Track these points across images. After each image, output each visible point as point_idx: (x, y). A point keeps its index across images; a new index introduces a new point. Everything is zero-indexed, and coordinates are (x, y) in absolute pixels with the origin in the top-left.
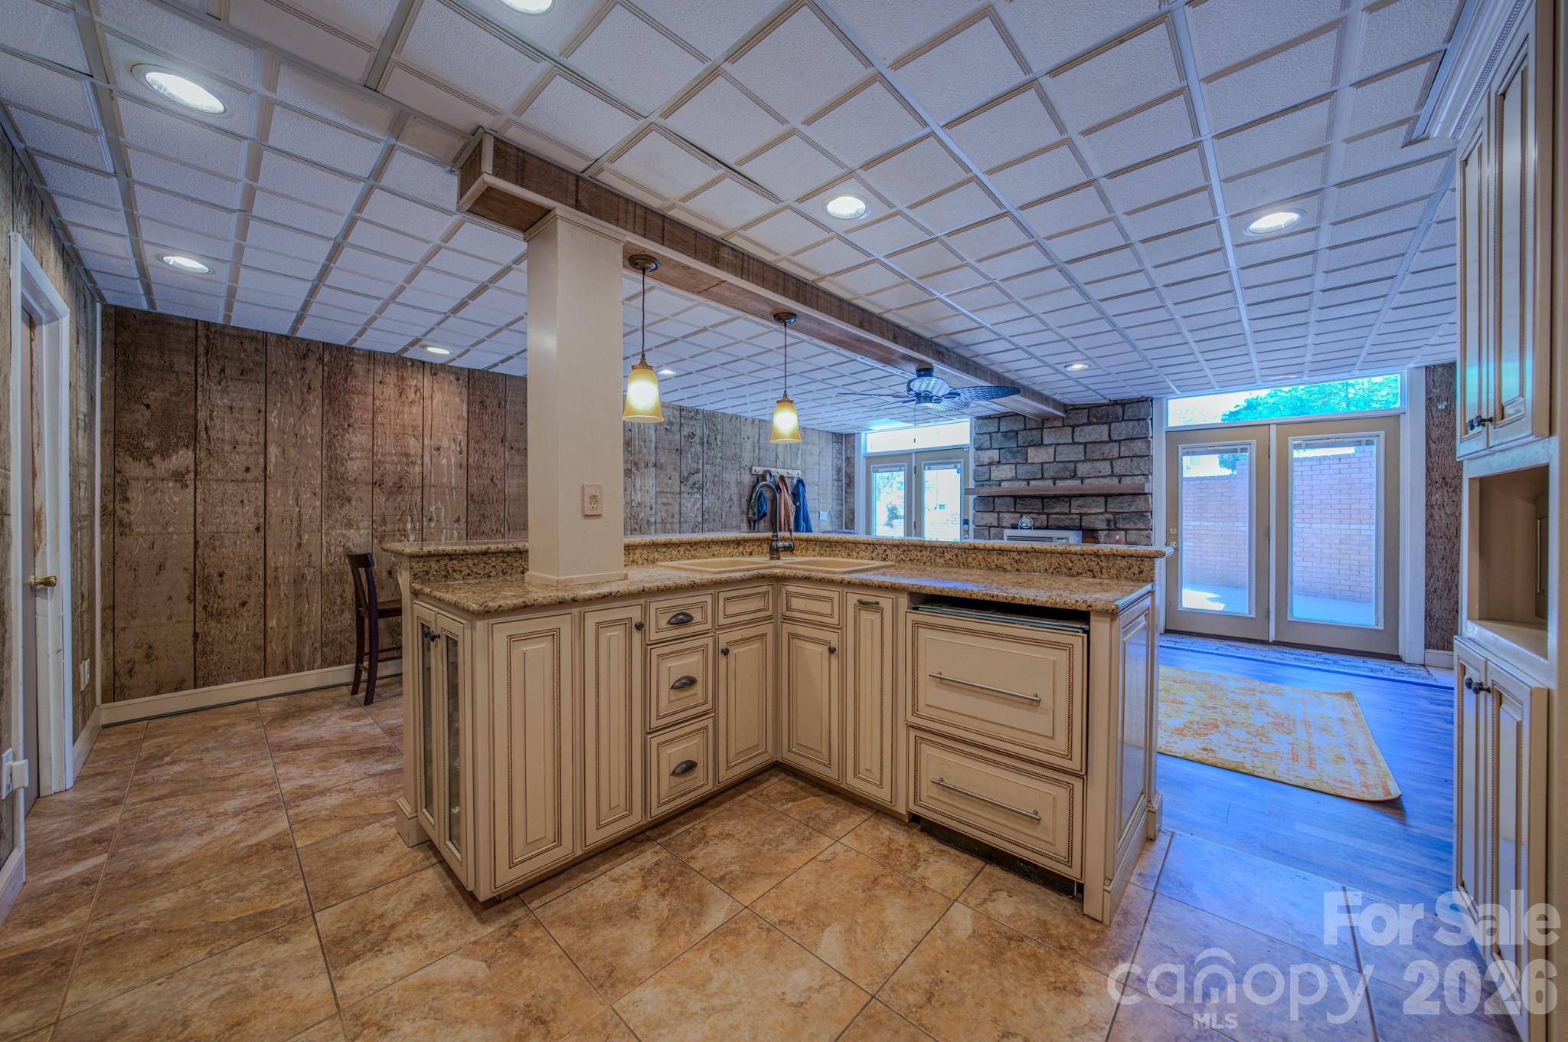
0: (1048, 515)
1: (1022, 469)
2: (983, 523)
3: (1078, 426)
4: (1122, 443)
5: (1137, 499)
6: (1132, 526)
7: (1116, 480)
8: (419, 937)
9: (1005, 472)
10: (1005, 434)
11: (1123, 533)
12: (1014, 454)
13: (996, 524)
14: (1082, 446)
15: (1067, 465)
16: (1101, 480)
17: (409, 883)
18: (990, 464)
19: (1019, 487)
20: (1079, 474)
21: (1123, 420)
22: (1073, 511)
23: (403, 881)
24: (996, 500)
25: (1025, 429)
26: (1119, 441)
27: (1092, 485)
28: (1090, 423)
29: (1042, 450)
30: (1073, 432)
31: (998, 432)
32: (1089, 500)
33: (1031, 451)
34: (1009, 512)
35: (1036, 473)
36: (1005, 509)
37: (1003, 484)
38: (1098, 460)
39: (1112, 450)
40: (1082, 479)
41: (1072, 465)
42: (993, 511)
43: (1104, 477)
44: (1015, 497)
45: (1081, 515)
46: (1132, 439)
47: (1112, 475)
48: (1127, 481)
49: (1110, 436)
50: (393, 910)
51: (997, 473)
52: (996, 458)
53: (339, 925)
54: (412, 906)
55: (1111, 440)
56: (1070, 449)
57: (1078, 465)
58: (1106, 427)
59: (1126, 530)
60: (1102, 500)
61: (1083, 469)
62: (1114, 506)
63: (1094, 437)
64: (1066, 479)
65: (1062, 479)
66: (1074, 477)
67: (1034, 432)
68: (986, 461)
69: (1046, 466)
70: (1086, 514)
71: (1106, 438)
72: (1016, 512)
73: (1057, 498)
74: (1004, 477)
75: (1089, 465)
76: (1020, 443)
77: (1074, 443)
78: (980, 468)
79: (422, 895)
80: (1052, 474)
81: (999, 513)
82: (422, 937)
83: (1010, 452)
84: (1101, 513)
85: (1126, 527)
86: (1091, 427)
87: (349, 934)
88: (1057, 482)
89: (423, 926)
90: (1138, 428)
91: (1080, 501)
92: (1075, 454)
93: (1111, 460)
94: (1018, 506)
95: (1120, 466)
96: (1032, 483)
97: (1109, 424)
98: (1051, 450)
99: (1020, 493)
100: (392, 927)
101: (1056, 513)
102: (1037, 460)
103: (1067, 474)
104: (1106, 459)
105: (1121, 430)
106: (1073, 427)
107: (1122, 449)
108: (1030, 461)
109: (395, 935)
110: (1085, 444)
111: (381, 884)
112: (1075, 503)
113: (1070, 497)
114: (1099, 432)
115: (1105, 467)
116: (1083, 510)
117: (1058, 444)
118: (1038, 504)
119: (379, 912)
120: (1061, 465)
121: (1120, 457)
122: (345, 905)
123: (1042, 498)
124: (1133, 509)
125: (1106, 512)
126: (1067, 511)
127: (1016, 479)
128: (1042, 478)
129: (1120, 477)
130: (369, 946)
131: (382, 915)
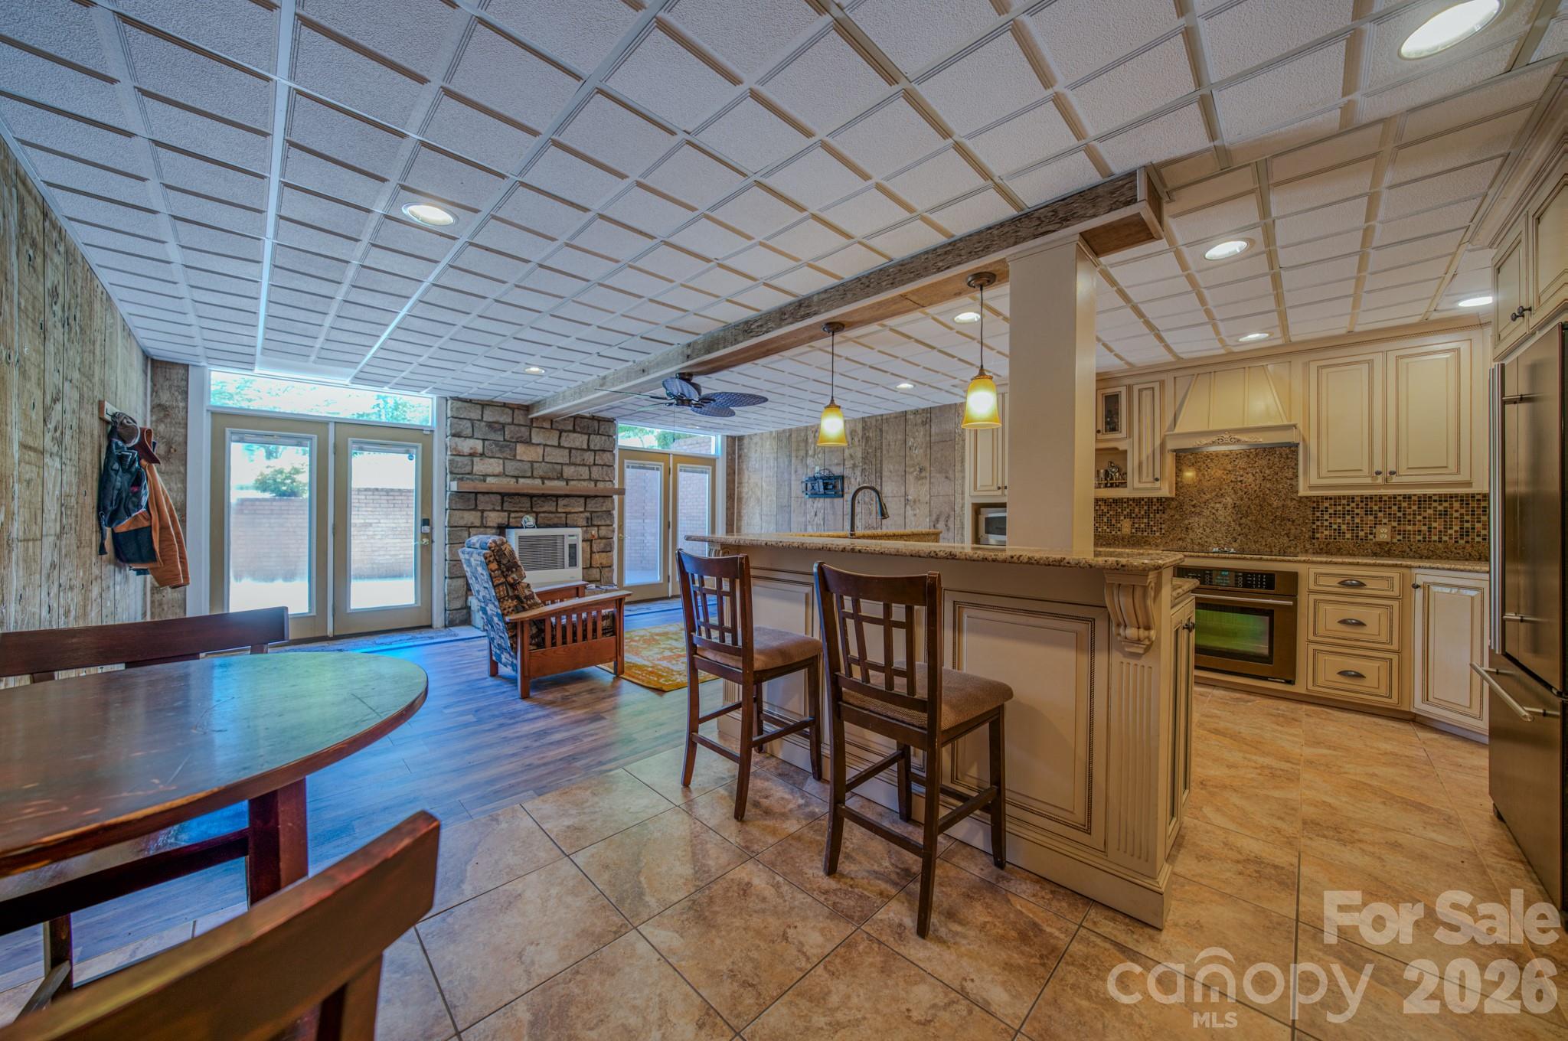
0: (537, 513)
1: (511, 466)
2: (462, 523)
3: (566, 431)
4: (597, 453)
5: (606, 500)
6: (603, 523)
7: (593, 484)
8: (1226, 844)
9: (493, 466)
10: (490, 425)
11: (596, 528)
12: (502, 448)
13: (478, 524)
14: (567, 451)
15: (555, 466)
16: (582, 482)
17: (1201, 876)
18: (472, 455)
19: (508, 484)
20: (565, 475)
21: (598, 434)
22: (559, 510)
23: (1204, 881)
24: (480, 497)
25: (513, 423)
26: (595, 451)
27: (577, 486)
28: (574, 431)
29: (532, 449)
30: (560, 437)
31: (481, 420)
32: (572, 500)
33: (520, 448)
34: (494, 510)
35: (525, 471)
36: (490, 507)
37: (489, 479)
38: (579, 465)
39: (589, 457)
40: (567, 481)
41: (559, 467)
42: (475, 509)
43: (584, 480)
44: (503, 495)
45: (567, 513)
46: (604, 451)
47: (590, 479)
48: (601, 485)
49: (588, 446)
50: (1230, 871)
51: (480, 466)
52: (480, 449)
53: (1278, 895)
54: (1214, 862)
55: (589, 449)
56: (557, 451)
57: (564, 467)
58: (586, 437)
59: (598, 526)
60: (582, 500)
61: (569, 471)
62: (592, 505)
63: (577, 444)
64: (554, 479)
65: (549, 479)
66: (560, 477)
67: (523, 429)
68: (466, 451)
69: (536, 465)
70: (570, 513)
71: (585, 447)
72: (502, 510)
73: (545, 497)
74: (490, 471)
75: (572, 469)
76: (507, 437)
77: (560, 446)
78: (458, 459)
79: (1199, 861)
80: (541, 473)
81: (483, 511)
82: (1224, 843)
83: (497, 445)
84: (581, 512)
85: (599, 523)
86: (575, 435)
87: (1273, 882)
88: (546, 481)
89: (1217, 846)
90: (608, 443)
91: (564, 501)
92: (560, 456)
93: (589, 466)
94: (505, 504)
95: (596, 472)
96: (521, 481)
97: (589, 435)
98: (540, 450)
99: (507, 491)
100: (1238, 862)
101: (544, 512)
102: (525, 458)
103: (555, 475)
104: (585, 465)
105: (597, 442)
106: (561, 432)
107: (597, 458)
108: (518, 458)
109: (1240, 857)
110: (570, 449)
111: (1223, 895)
112: (561, 502)
113: (557, 497)
114: (579, 440)
115: (584, 472)
116: (568, 509)
117: (545, 445)
118: (526, 502)
119: (1241, 877)
120: (550, 466)
121: (594, 464)
122: (1265, 905)
123: (531, 496)
124: (604, 509)
125: (585, 511)
126: (554, 510)
127: (504, 474)
128: (532, 477)
129: (596, 481)
130: (1262, 866)
131: (1240, 874)
